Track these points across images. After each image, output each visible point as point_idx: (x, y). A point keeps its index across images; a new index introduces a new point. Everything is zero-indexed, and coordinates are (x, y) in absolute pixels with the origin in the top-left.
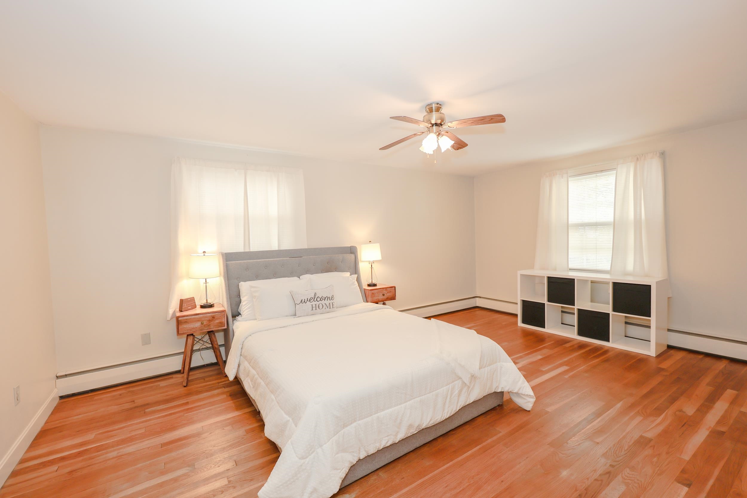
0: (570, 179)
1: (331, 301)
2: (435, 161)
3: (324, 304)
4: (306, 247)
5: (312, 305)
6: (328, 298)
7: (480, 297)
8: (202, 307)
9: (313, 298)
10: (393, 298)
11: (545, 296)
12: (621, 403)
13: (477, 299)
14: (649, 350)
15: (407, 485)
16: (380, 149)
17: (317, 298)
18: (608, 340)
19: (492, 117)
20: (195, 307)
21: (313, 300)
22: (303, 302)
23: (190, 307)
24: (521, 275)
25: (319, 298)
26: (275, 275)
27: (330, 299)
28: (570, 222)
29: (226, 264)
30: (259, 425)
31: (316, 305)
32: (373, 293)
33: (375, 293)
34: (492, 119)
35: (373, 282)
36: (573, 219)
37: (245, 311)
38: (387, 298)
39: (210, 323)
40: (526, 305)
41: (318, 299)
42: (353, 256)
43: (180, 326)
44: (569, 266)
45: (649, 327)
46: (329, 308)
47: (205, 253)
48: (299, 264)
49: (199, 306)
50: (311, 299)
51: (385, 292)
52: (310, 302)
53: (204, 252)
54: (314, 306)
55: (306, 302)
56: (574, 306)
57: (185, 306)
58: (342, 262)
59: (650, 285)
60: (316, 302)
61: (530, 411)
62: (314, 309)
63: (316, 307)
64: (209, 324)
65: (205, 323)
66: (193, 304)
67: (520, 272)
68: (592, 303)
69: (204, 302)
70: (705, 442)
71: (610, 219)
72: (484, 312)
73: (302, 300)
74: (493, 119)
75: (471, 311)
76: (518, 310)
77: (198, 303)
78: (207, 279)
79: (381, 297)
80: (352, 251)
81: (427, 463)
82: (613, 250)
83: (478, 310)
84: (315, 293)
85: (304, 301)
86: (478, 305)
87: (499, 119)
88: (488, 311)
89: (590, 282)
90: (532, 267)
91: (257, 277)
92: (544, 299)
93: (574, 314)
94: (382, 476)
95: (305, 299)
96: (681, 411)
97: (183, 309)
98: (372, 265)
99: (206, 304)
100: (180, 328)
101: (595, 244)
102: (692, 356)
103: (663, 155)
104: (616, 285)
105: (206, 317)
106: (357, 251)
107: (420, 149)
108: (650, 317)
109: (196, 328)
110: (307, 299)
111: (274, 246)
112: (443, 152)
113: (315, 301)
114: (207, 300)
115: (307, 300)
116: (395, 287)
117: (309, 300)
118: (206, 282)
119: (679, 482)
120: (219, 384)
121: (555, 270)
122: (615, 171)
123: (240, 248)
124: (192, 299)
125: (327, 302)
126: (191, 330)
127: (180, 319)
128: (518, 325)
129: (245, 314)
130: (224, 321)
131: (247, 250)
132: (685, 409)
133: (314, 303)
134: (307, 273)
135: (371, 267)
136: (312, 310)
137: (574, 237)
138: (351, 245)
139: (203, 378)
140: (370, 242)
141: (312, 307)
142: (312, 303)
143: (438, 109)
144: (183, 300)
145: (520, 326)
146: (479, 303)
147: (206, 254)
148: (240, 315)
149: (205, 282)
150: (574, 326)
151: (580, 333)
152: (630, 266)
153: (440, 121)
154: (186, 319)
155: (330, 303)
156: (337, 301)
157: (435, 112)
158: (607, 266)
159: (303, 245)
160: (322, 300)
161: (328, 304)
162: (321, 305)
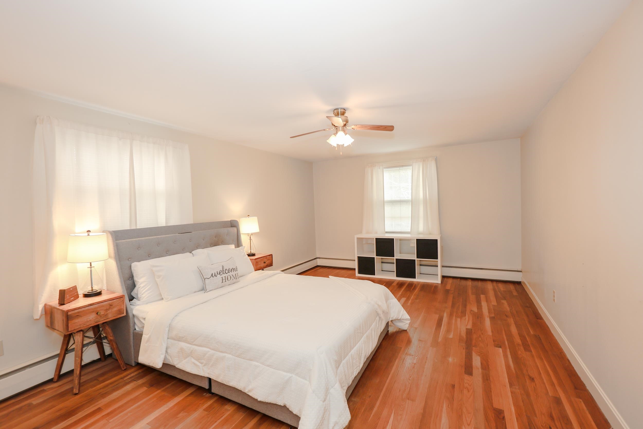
0: (384, 170)
1: (236, 272)
2: (341, 152)
3: (232, 275)
4: (192, 223)
5: (222, 278)
6: (233, 270)
7: (320, 258)
8: (86, 296)
9: (222, 271)
10: (271, 265)
11: (374, 252)
12: (445, 313)
13: (318, 259)
14: (437, 280)
15: (377, 400)
16: (290, 138)
17: (225, 270)
18: (415, 278)
19: (386, 127)
20: (77, 297)
21: (222, 272)
22: (213, 276)
23: (73, 298)
24: (357, 238)
25: (227, 270)
26: (168, 252)
27: (235, 270)
28: (385, 199)
29: (116, 243)
30: (214, 401)
31: (225, 277)
32: (257, 262)
33: (259, 262)
34: (385, 128)
35: (252, 252)
36: (387, 198)
37: (144, 293)
38: (267, 265)
39: (107, 312)
40: (361, 260)
41: (227, 272)
42: (235, 229)
43: (69, 322)
44: (386, 230)
45: (437, 266)
46: (235, 278)
47: (89, 233)
48: (190, 240)
49: (82, 295)
50: (220, 272)
51: (265, 260)
52: (220, 275)
53: (89, 231)
54: (224, 278)
55: (216, 275)
56: (394, 257)
57: (67, 297)
58: (227, 235)
59: (437, 240)
60: (225, 275)
61: (406, 330)
62: (224, 281)
63: (225, 279)
64: (106, 314)
65: (102, 313)
66: (76, 294)
67: (356, 236)
68: (400, 254)
69: (88, 289)
70: (491, 323)
71: (410, 198)
72: (325, 269)
73: (212, 274)
74: (387, 128)
75: (316, 269)
76: (355, 265)
77: (81, 292)
78: (92, 263)
79: (263, 265)
80: (234, 224)
81: (376, 380)
82: (412, 220)
83: (320, 269)
84: (223, 266)
85: (215, 275)
86: (318, 264)
87: (390, 128)
88: (327, 268)
89: (399, 240)
90: (361, 232)
91: (149, 256)
92: (373, 255)
93: (394, 263)
94: (355, 400)
95: (215, 273)
96: (472, 311)
97: (65, 302)
98: (250, 237)
99: (91, 291)
100: (69, 324)
101: (400, 216)
102: (455, 280)
103: (436, 160)
104: (418, 241)
105: (103, 306)
106: (238, 225)
107: (327, 141)
108: (437, 259)
109: (90, 320)
110: (217, 272)
111: (162, 222)
112: (346, 146)
113: (224, 273)
114: (92, 288)
115: (217, 274)
116: (272, 255)
117: (218, 273)
118: (91, 266)
119: (496, 347)
120: (125, 379)
121: (376, 233)
122: (412, 167)
123: (126, 226)
124: (75, 289)
125: (233, 273)
126: (84, 325)
127: (69, 313)
128: (356, 276)
129: (145, 296)
130: (123, 307)
131: (134, 227)
132: (473, 309)
133: (223, 276)
134: (197, 248)
135: (250, 239)
136: (222, 282)
137: (388, 210)
138: (231, 220)
139: (95, 379)
140: (249, 216)
141: (223, 280)
142: (222, 276)
143: (343, 114)
144: (64, 290)
145: (357, 276)
146: (320, 262)
147: (91, 234)
148: (135, 299)
149: (89, 266)
150: (394, 272)
151: (398, 275)
152: (421, 228)
153: (345, 122)
154: (78, 312)
155: (235, 274)
156: (240, 272)
157: (341, 115)
158: (409, 230)
159: (188, 220)
160: (229, 272)
161: (234, 275)
162: (230, 277)
